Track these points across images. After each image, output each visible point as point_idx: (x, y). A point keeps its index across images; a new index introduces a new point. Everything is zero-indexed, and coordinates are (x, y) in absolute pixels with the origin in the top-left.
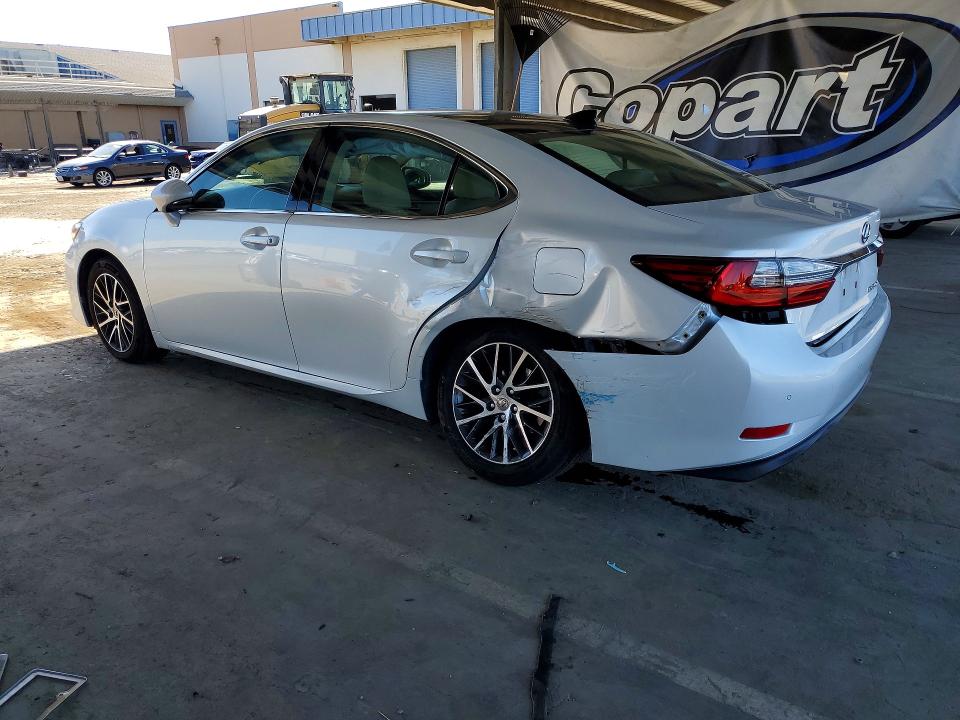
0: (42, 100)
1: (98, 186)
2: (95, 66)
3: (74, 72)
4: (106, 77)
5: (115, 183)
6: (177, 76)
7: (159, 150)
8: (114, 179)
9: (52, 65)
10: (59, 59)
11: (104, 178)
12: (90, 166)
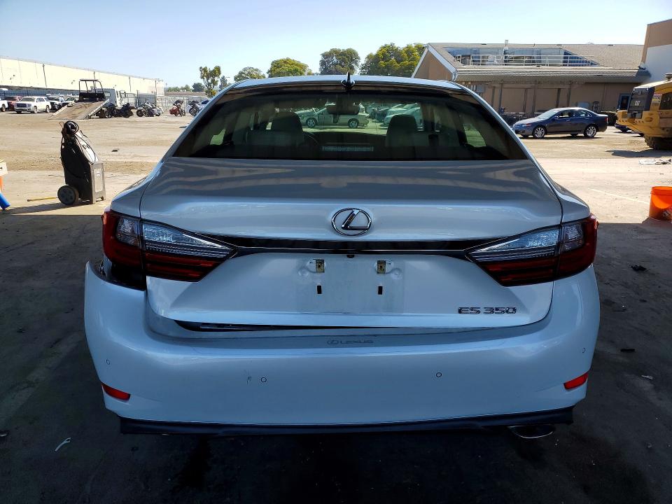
0: (536, 81)
1: (535, 138)
2: (587, 57)
3: (570, 62)
4: (592, 64)
5: (545, 136)
6: (644, 60)
7: (586, 115)
8: (546, 134)
9: (560, 58)
10: (566, 53)
11: (540, 132)
12: (533, 124)
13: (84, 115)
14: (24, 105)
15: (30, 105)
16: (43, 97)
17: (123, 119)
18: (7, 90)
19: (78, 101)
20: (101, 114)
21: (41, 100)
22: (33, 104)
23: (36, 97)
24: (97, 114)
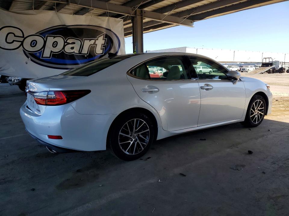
13: (260, 72)
14: (244, 69)
15: (246, 69)
16: (253, 66)
17: (279, 74)
18: (243, 63)
19: (261, 67)
20: (269, 72)
21: (251, 67)
22: (248, 68)
23: (250, 66)
24: (267, 72)
